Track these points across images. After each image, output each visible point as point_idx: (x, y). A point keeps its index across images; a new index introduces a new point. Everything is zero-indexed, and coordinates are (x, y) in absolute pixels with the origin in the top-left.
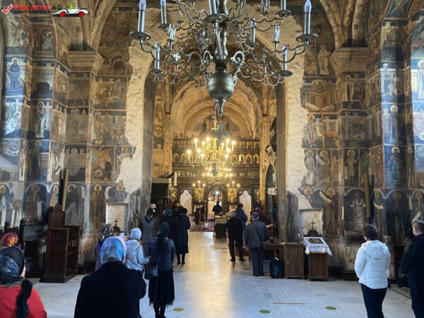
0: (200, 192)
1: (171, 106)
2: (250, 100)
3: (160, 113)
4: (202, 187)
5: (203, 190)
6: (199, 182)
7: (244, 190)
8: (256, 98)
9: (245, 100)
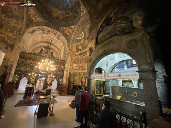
0: (33, 78)
1: (24, 32)
2: (63, 45)
3: (15, 32)
4: (34, 76)
5: (35, 78)
6: (33, 73)
7: (55, 79)
8: (67, 43)
9: (61, 46)
